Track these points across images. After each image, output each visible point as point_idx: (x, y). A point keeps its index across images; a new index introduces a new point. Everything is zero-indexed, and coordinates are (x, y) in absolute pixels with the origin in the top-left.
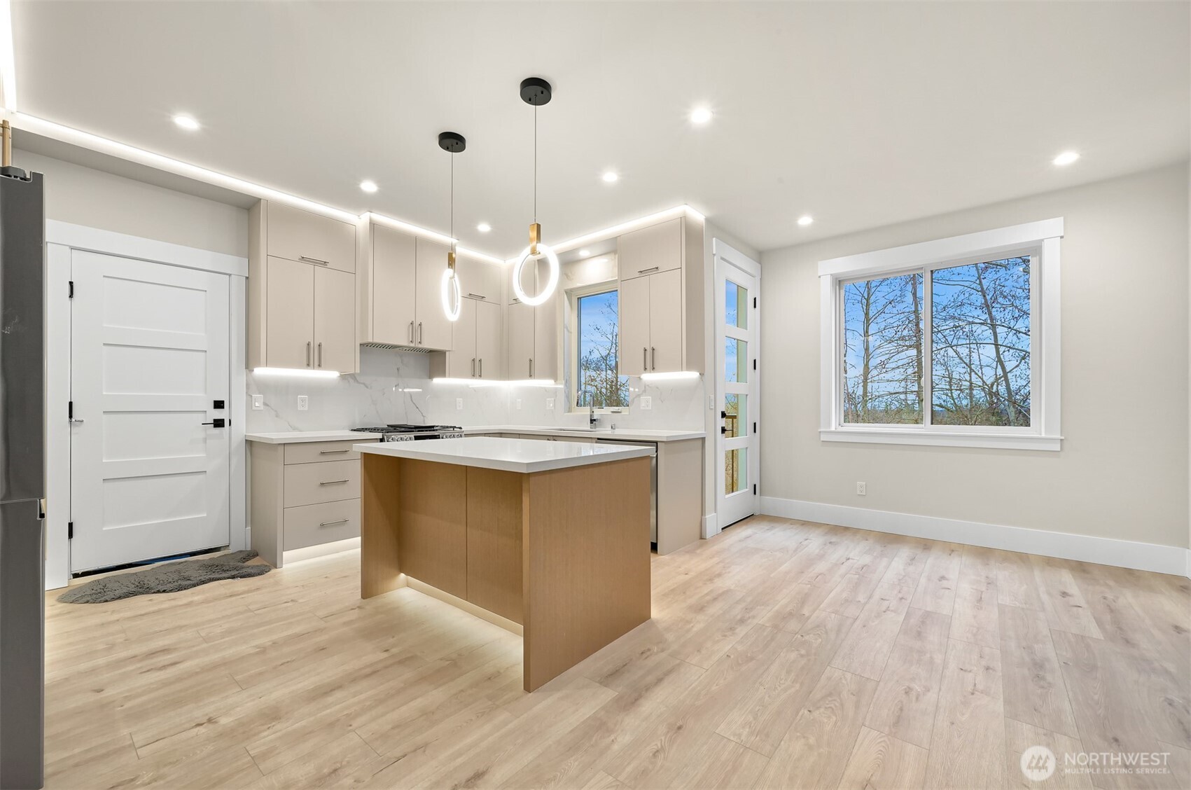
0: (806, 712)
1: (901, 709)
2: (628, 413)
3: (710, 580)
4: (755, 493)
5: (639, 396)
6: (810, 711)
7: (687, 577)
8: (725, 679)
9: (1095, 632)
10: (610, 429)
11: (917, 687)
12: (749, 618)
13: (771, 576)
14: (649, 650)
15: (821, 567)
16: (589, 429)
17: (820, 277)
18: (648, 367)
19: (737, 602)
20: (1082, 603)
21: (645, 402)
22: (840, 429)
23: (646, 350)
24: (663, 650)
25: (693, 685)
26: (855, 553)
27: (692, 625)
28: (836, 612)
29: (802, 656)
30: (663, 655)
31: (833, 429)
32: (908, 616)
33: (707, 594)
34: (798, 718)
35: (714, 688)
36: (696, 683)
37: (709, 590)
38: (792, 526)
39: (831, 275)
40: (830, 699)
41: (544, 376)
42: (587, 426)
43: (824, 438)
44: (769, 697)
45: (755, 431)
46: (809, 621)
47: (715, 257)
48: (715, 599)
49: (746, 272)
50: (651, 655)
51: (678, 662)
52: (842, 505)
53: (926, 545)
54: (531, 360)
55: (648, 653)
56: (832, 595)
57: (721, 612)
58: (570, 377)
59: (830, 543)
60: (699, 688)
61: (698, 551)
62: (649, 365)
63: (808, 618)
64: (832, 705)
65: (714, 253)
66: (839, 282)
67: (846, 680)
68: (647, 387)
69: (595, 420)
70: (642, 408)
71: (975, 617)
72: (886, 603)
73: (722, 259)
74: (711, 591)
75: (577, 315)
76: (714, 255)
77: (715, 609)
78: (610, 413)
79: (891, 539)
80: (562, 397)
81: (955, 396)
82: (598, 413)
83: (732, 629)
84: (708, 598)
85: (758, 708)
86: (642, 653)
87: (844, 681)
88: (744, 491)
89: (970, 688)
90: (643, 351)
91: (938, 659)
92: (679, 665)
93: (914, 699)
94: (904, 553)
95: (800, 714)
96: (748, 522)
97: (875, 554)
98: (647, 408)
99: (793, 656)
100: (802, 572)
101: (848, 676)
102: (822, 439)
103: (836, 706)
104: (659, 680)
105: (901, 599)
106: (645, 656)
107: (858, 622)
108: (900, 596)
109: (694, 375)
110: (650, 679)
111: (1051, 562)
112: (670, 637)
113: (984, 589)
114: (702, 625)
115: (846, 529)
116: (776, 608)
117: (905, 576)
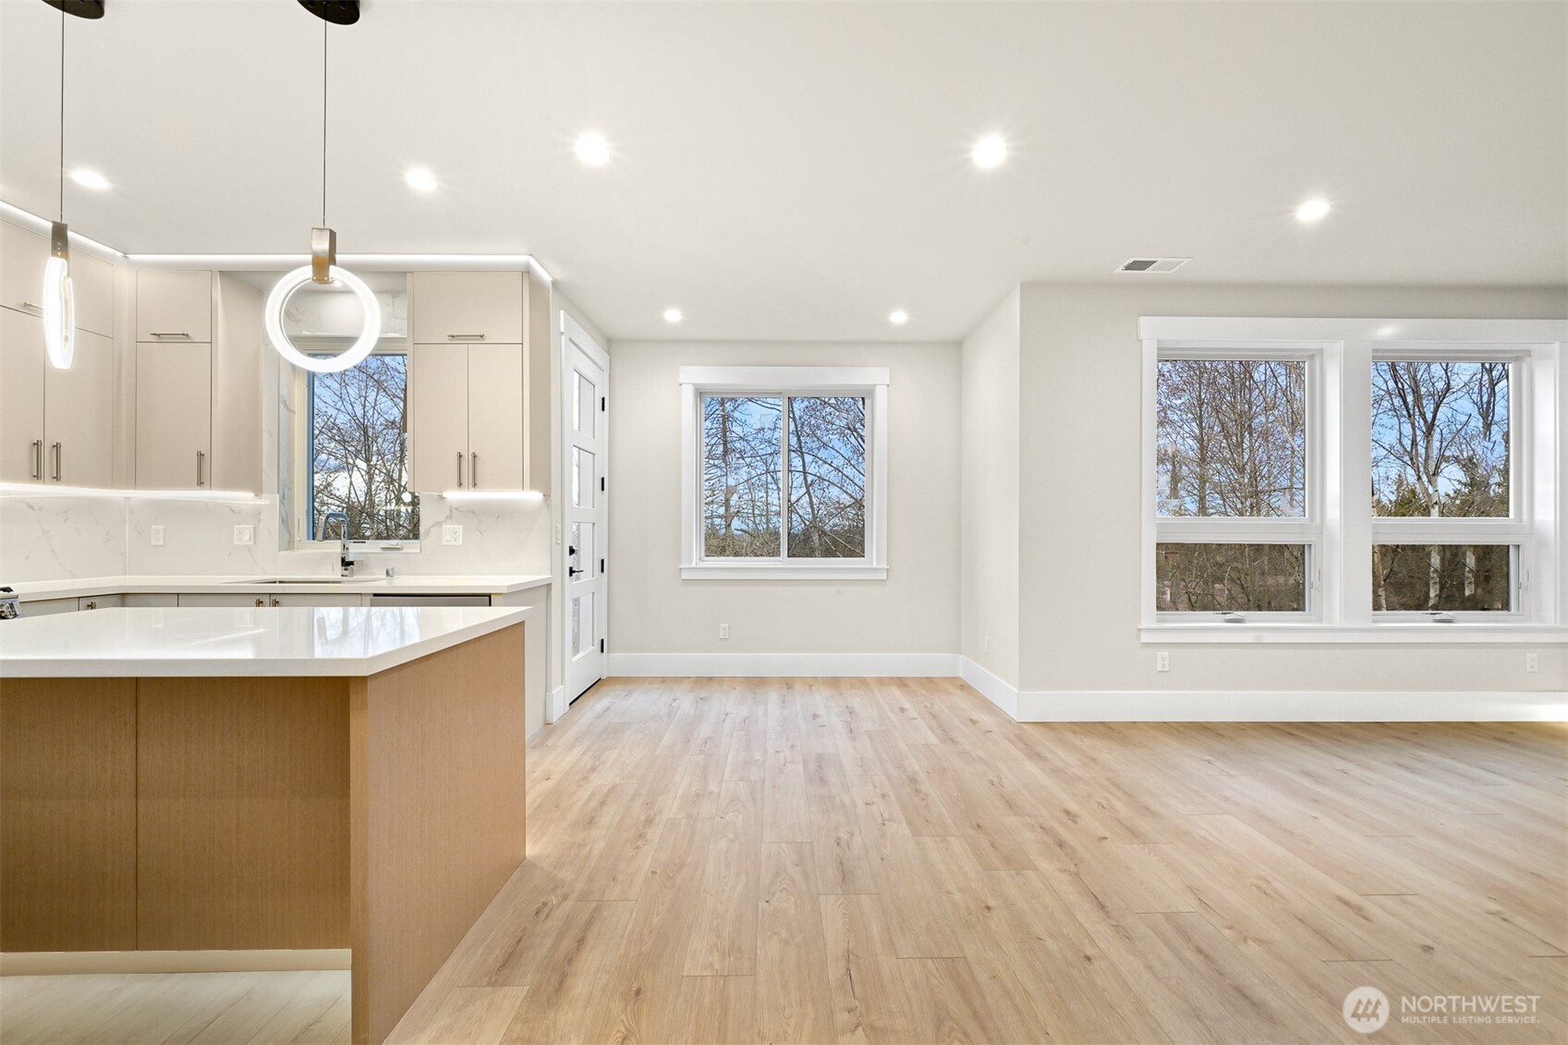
0: (765, 904)
1: (841, 863)
2: (419, 551)
3: (584, 779)
4: (602, 651)
5: (439, 524)
6: (767, 902)
7: (551, 783)
8: (663, 904)
9: (933, 739)
10: (385, 576)
11: (844, 836)
12: (655, 814)
13: (657, 754)
14: (545, 904)
15: (704, 730)
16: (338, 577)
17: (681, 384)
18: (464, 481)
19: (633, 799)
20: (916, 715)
21: (452, 534)
22: (701, 565)
23: (461, 456)
24: (565, 897)
25: (628, 929)
26: (730, 704)
27: (588, 848)
28: (741, 779)
29: (733, 841)
30: (569, 904)
31: (694, 565)
32: (805, 766)
33: (589, 800)
34: (760, 914)
35: (656, 920)
36: (631, 924)
37: (589, 793)
38: (652, 686)
39: (694, 384)
40: (779, 879)
41: (231, 483)
42: (336, 572)
43: (685, 575)
44: (721, 903)
45: (602, 571)
46: (721, 797)
47: (563, 337)
48: (603, 803)
49: (594, 362)
50: (551, 910)
51: (594, 905)
52: (704, 652)
53: (788, 683)
54: (201, 455)
55: (546, 910)
56: (730, 760)
57: (619, 818)
58: (291, 489)
59: (701, 699)
60: (637, 929)
61: (550, 743)
62: (465, 480)
63: (719, 794)
64: (784, 886)
65: (562, 330)
66: (700, 393)
67: (784, 852)
68: (454, 511)
69: (352, 563)
70: (444, 543)
71: (855, 748)
72: (782, 755)
73: (571, 340)
74: (593, 794)
75: (306, 383)
76: (562, 333)
77: (609, 817)
78: (380, 551)
79: (756, 683)
80: (272, 522)
81: (757, 522)
82: (355, 550)
83: (641, 836)
84: (593, 804)
85: (715, 922)
86: (537, 913)
87: (783, 855)
88: (590, 649)
89: (880, 822)
90: (456, 458)
91: (846, 799)
92: (597, 910)
93: (847, 849)
94: (773, 696)
95: (760, 909)
96: (597, 690)
97: (749, 703)
98: (456, 543)
99: (723, 845)
100: (689, 741)
101: (784, 846)
102: (683, 577)
103: (787, 885)
104: (581, 942)
105: (792, 747)
106: (542, 916)
107: (767, 783)
108: (789, 744)
109: (536, 496)
110: (566, 945)
111: (882, 682)
112: (566, 874)
113: (849, 720)
114: (602, 844)
115: (710, 679)
116: (681, 791)
117: (784, 722)
